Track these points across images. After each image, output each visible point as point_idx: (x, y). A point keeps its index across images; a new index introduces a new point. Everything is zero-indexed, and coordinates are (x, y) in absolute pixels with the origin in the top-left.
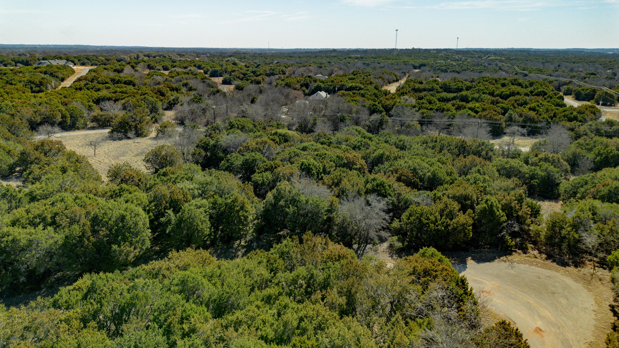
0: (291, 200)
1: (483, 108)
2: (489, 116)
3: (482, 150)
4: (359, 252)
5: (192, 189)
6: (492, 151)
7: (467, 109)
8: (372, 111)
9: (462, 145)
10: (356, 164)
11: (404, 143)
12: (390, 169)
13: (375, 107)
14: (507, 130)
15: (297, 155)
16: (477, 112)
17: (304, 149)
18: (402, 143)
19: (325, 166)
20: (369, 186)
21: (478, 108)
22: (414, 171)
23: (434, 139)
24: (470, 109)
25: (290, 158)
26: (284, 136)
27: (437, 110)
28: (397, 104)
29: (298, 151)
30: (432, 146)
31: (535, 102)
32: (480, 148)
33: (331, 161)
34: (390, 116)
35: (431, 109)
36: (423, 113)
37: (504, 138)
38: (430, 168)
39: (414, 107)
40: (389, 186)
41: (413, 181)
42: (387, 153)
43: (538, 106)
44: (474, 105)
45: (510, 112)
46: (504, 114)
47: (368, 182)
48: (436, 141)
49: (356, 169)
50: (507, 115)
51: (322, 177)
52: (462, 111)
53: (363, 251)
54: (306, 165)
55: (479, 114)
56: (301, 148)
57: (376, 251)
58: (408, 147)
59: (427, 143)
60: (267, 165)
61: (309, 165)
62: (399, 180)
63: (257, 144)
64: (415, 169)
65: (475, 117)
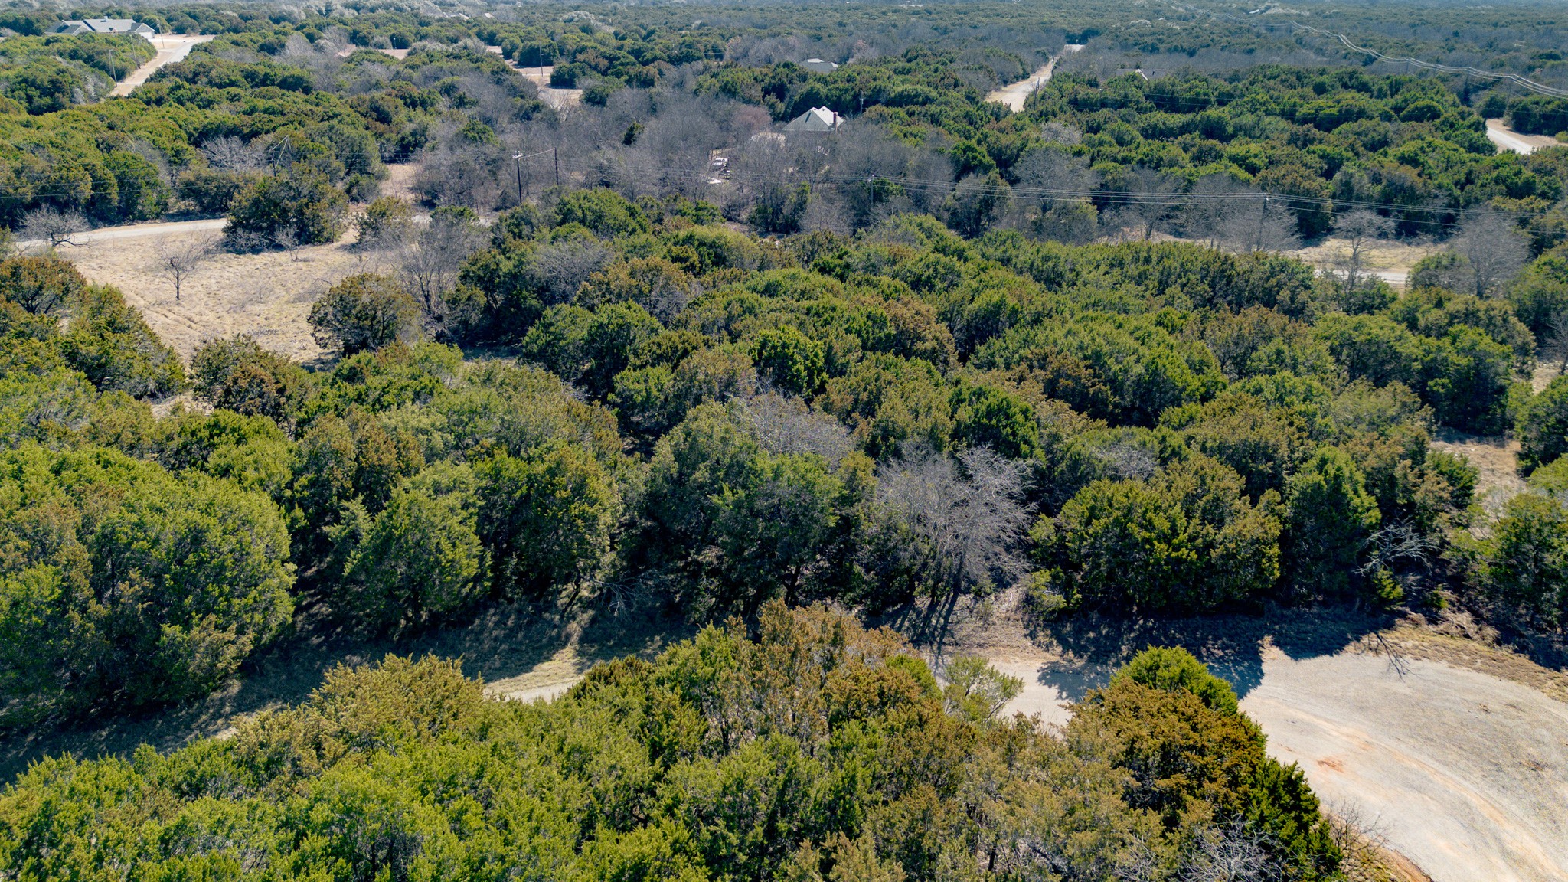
0: (731, 466)
1: (1269, 158)
2: (1288, 180)
3: (1280, 286)
4: (934, 621)
5: (425, 432)
6: (1307, 288)
7: (1224, 161)
8: (964, 168)
9: (1223, 271)
10: (923, 340)
11: (1056, 266)
12: (1022, 352)
13: (970, 154)
14: (1341, 223)
15: (750, 310)
16: (1253, 170)
17: (770, 290)
18: (1051, 264)
19: (831, 348)
20: (965, 414)
21: (1256, 156)
22: (1096, 360)
23: (1144, 254)
24: (1234, 159)
25: (730, 319)
26: (712, 245)
27: (1142, 163)
28: (1030, 145)
29: (753, 298)
30: (1135, 273)
31: (1412, 139)
32: (1273, 281)
33: (848, 331)
34: (1014, 181)
35: (1125, 161)
36: (1103, 173)
37: (1328, 244)
38: (1142, 350)
39: (1079, 153)
40: (1025, 412)
41: (1091, 390)
42: (1011, 302)
43: (1422, 149)
44: (1245, 148)
45: (1349, 167)
46: (1328, 174)
47: (963, 401)
48: (1148, 260)
49: (921, 355)
50: (1338, 176)
51: (823, 382)
52: (1212, 167)
53: (946, 619)
54: (774, 347)
55: (1259, 175)
56: (761, 287)
57: (984, 617)
58: (1069, 276)
59: (1121, 264)
60: (659, 345)
61: (785, 346)
62: (1052, 391)
63: (632, 274)
64: (1097, 356)
65: (1248, 182)
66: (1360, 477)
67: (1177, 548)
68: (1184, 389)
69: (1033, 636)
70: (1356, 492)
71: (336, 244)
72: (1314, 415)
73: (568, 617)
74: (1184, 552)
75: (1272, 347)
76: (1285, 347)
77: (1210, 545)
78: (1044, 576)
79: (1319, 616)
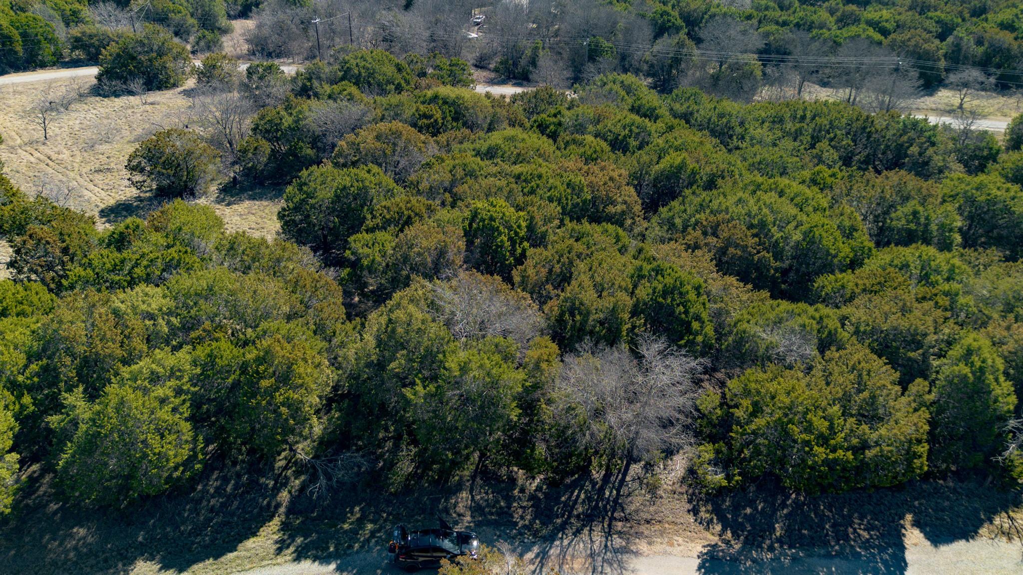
1: (897, 22)
2: (913, 42)
3: (911, 142)
4: (607, 493)
6: (933, 144)
7: (863, 26)
8: (661, 30)
9: (865, 128)
10: (613, 203)
11: (729, 122)
12: (698, 216)
13: (665, 17)
14: (953, 78)
15: (471, 174)
16: (885, 32)
17: (490, 154)
18: (724, 120)
19: (532, 218)
20: (644, 292)
21: (887, 21)
22: (760, 228)
23: (800, 113)
24: (870, 23)
25: (453, 183)
27: (798, 25)
28: (712, 10)
29: (474, 162)
30: (793, 130)
31: (1008, 7)
32: (905, 138)
33: (551, 200)
34: (699, 41)
35: (785, 24)
36: (767, 35)
37: (940, 94)
39: (749, 17)
40: (697, 288)
41: (756, 258)
42: (691, 165)
43: (1017, 15)
44: (879, 14)
45: (960, 32)
46: (942, 37)
47: (643, 277)
48: (803, 118)
49: (610, 219)
50: (950, 39)
51: (524, 251)
52: (853, 30)
53: (618, 491)
55: (890, 37)
56: (484, 149)
57: (653, 489)
59: (781, 121)
62: (723, 265)
64: (763, 225)
65: (880, 43)
66: (1000, 364)
67: (834, 450)
68: (835, 256)
69: (695, 511)
70: (996, 380)
71: (180, 89)
72: (957, 294)
73: (281, 483)
74: (840, 453)
75: (909, 208)
76: (921, 209)
77: (865, 445)
78: (707, 451)
79: (954, 491)
